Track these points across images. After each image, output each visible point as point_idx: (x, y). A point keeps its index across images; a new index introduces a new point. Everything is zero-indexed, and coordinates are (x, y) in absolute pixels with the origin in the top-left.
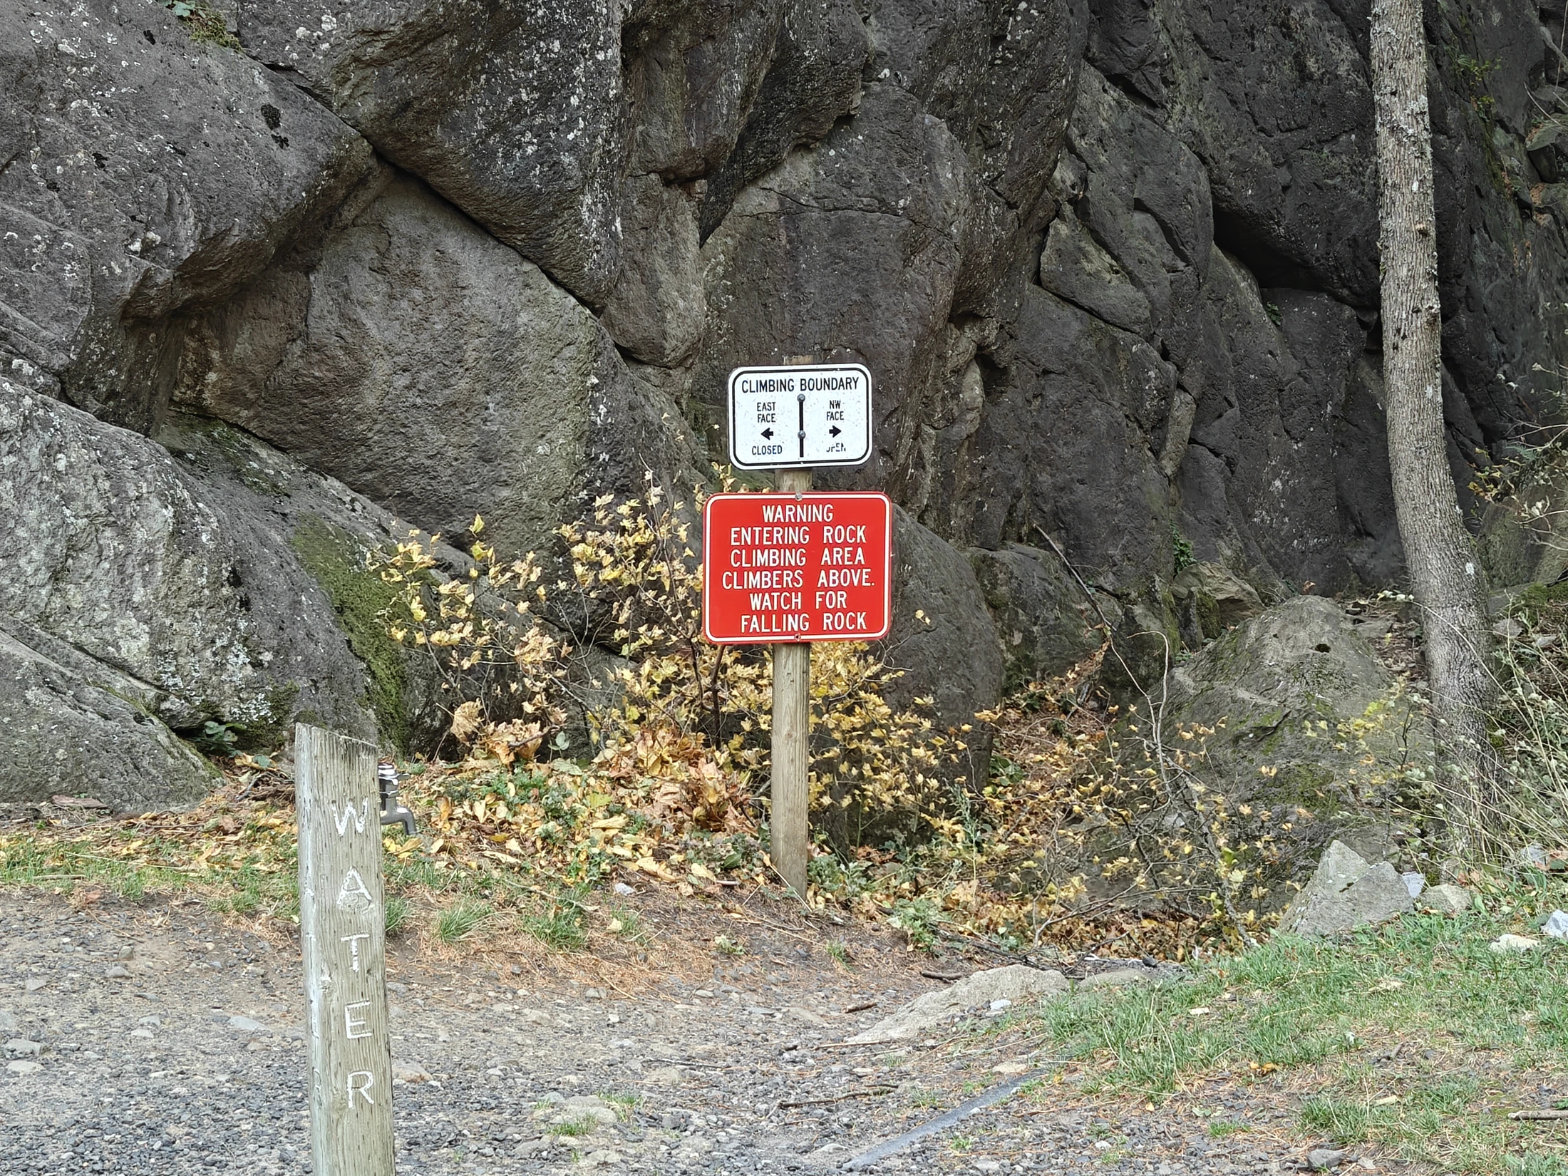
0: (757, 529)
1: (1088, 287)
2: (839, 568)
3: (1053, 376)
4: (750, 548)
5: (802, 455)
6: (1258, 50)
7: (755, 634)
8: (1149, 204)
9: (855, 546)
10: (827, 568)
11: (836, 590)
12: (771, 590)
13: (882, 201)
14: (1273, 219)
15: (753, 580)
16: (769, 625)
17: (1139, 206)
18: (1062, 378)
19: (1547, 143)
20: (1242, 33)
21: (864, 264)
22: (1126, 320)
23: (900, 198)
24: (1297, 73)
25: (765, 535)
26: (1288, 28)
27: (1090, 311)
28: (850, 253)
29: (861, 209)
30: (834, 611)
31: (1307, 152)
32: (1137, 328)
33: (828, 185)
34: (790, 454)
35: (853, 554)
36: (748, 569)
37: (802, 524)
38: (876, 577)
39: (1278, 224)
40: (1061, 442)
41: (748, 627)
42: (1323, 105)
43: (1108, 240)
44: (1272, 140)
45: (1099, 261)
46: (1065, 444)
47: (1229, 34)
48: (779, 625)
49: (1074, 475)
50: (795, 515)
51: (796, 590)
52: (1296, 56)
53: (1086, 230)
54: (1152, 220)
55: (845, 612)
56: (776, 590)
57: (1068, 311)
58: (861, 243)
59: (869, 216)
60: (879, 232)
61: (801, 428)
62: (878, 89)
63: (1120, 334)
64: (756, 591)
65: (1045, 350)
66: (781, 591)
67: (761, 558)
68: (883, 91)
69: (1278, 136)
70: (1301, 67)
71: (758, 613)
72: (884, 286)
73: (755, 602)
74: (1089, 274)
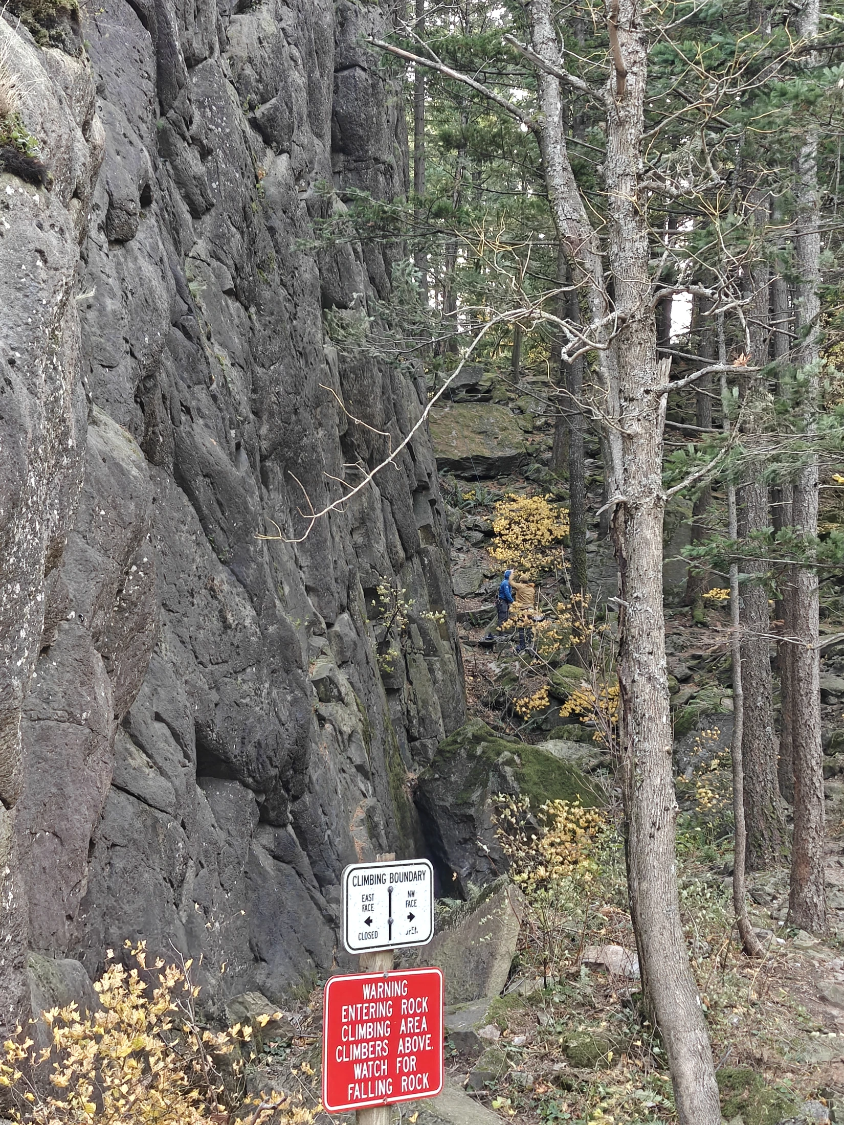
0: (359, 1006)
1: (135, 778)
2: (411, 1035)
3: (118, 848)
4: (354, 1023)
5: (390, 939)
6: (196, 606)
7: (357, 1101)
8: (164, 716)
9: (421, 1015)
10: (404, 1036)
11: (409, 1055)
12: (368, 1060)
13: (70, 714)
14: (209, 727)
15: (356, 1052)
16: (366, 1093)
17: (158, 717)
18: (124, 849)
19: (324, 676)
20: (186, 593)
21: (58, 765)
22: (163, 805)
23: (83, 711)
24: (221, 624)
25: (365, 1011)
26: (214, 591)
27: (138, 798)
28: (49, 754)
29: (56, 720)
30: (408, 1074)
31: (228, 679)
32: (169, 810)
33: (34, 700)
34: (383, 939)
35: (420, 1022)
36: (353, 1042)
37: (387, 999)
38: (434, 1042)
39: (212, 731)
40: (125, 901)
41: (352, 1095)
42: (238, 647)
43: (144, 743)
44: (207, 670)
45: (140, 759)
46: (128, 902)
47: (177, 594)
48: (373, 1091)
49: (135, 927)
50: (383, 991)
51: (383, 1058)
52: (221, 611)
53: (127, 736)
54: (166, 727)
55: (415, 1074)
56: (371, 1060)
57: (123, 796)
58: (56, 747)
59: (62, 725)
60: (68, 738)
61: (390, 915)
62: (67, 627)
63: (160, 815)
64: (360, 1061)
65: (113, 828)
66: (374, 1060)
67: (362, 1032)
68: (71, 628)
69: (210, 667)
70: (224, 620)
71: (359, 1081)
72: (73, 781)
73: (357, 1071)
74: (134, 769)
